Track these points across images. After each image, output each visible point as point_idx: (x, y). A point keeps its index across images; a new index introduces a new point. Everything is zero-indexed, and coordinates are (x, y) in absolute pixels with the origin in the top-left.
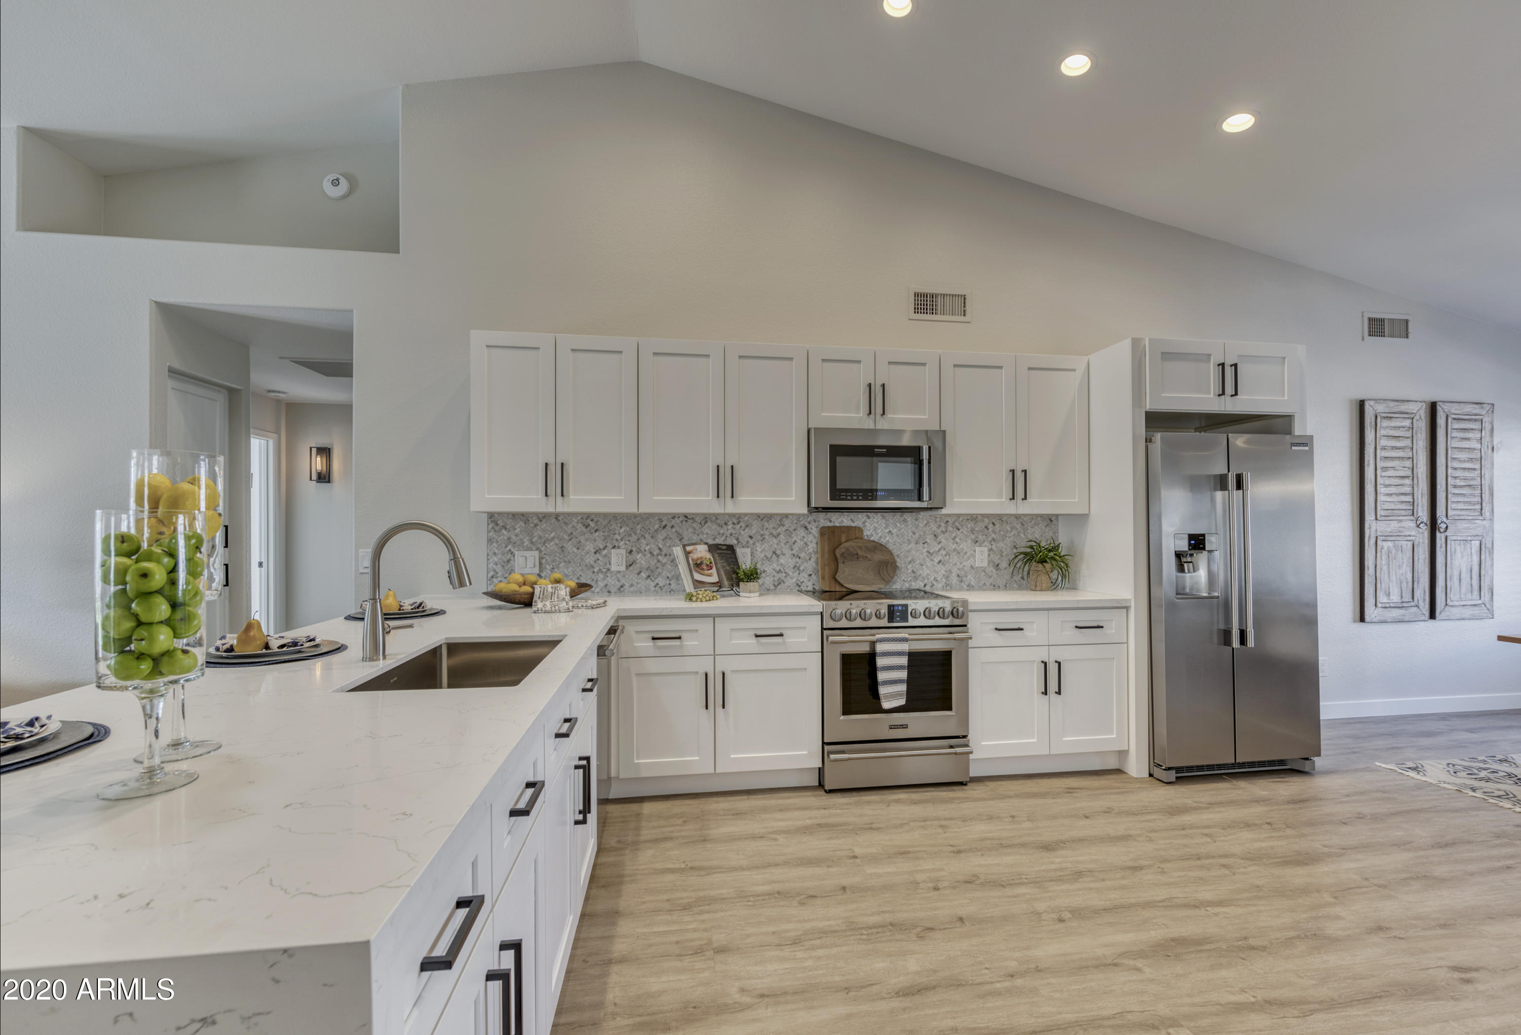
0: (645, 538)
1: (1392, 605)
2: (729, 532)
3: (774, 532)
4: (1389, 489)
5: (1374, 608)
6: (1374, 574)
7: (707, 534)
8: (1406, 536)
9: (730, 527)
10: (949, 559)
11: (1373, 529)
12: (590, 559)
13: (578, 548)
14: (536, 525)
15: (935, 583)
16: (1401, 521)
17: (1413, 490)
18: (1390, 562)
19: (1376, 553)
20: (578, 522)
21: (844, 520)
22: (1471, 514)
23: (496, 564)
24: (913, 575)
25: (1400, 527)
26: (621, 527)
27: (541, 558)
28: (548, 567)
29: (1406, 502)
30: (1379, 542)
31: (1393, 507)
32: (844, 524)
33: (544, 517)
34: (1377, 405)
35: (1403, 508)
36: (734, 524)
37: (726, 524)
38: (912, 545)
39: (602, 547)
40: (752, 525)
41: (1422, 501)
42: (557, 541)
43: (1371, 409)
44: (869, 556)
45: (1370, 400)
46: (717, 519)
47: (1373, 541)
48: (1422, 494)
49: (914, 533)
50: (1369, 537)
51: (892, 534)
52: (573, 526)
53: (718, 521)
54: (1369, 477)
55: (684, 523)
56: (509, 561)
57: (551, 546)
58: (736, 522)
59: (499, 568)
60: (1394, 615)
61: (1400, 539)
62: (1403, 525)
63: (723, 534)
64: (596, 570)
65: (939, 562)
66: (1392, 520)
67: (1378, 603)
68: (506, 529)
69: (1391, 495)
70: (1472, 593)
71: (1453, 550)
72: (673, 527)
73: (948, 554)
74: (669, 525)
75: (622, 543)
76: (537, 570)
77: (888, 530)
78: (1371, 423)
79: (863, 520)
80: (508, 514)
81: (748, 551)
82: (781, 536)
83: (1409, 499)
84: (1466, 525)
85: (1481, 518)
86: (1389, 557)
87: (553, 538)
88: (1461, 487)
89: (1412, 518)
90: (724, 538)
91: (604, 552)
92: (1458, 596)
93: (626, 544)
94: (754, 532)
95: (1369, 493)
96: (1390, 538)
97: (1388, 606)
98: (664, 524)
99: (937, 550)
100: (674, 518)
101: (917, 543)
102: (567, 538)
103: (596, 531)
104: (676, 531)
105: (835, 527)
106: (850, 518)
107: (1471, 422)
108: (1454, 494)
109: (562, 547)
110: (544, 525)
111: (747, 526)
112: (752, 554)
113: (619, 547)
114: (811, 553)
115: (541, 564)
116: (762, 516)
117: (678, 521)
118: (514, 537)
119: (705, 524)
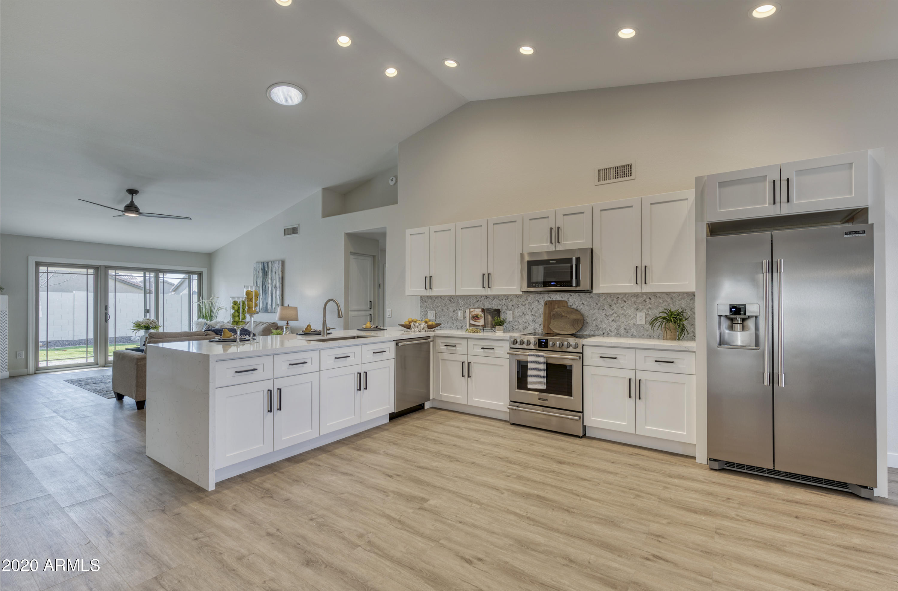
0: (471, 306)
2: (504, 303)
3: (523, 304)
7: (494, 304)
9: (504, 301)
10: (619, 319)
12: (451, 314)
13: (448, 310)
14: (434, 300)
15: (610, 332)
20: (447, 299)
21: (558, 297)
23: (422, 315)
24: (596, 327)
26: (462, 301)
27: (436, 314)
28: (438, 317)
32: (558, 299)
33: (437, 297)
36: (505, 299)
37: (502, 300)
38: (596, 311)
39: (455, 310)
40: (513, 300)
42: (441, 307)
44: (568, 316)
46: (498, 297)
49: (597, 304)
51: (584, 304)
52: (446, 301)
53: (499, 298)
55: (485, 299)
56: (426, 314)
57: (439, 309)
58: (506, 298)
59: (423, 317)
63: (501, 304)
64: (453, 319)
65: (613, 321)
68: (425, 302)
72: (481, 301)
73: (618, 316)
74: (480, 300)
75: (462, 308)
76: (434, 318)
77: (581, 303)
79: (568, 297)
80: (426, 296)
81: (511, 312)
82: (527, 305)
87: (440, 305)
90: (501, 306)
91: (456, 312)
93: (463, 308)
94: (514, 303)
98: (478, 299)
99: (611, 313)
100: (481, 297)
101: (599, 310)
102: (444, 305)
103: (454, 303)
104: (482, 303)
105: (553, 301)
106: (561, 296)
109: (442, 309)
110: (437, 301)
111: (511, 301)
112: (513, 314)
113: (461, 310)
114: (541, 314)
115: (436, 316)
116: (518, 296)
117: (483, 298)
118: (428, 305)
119: (494, 300)
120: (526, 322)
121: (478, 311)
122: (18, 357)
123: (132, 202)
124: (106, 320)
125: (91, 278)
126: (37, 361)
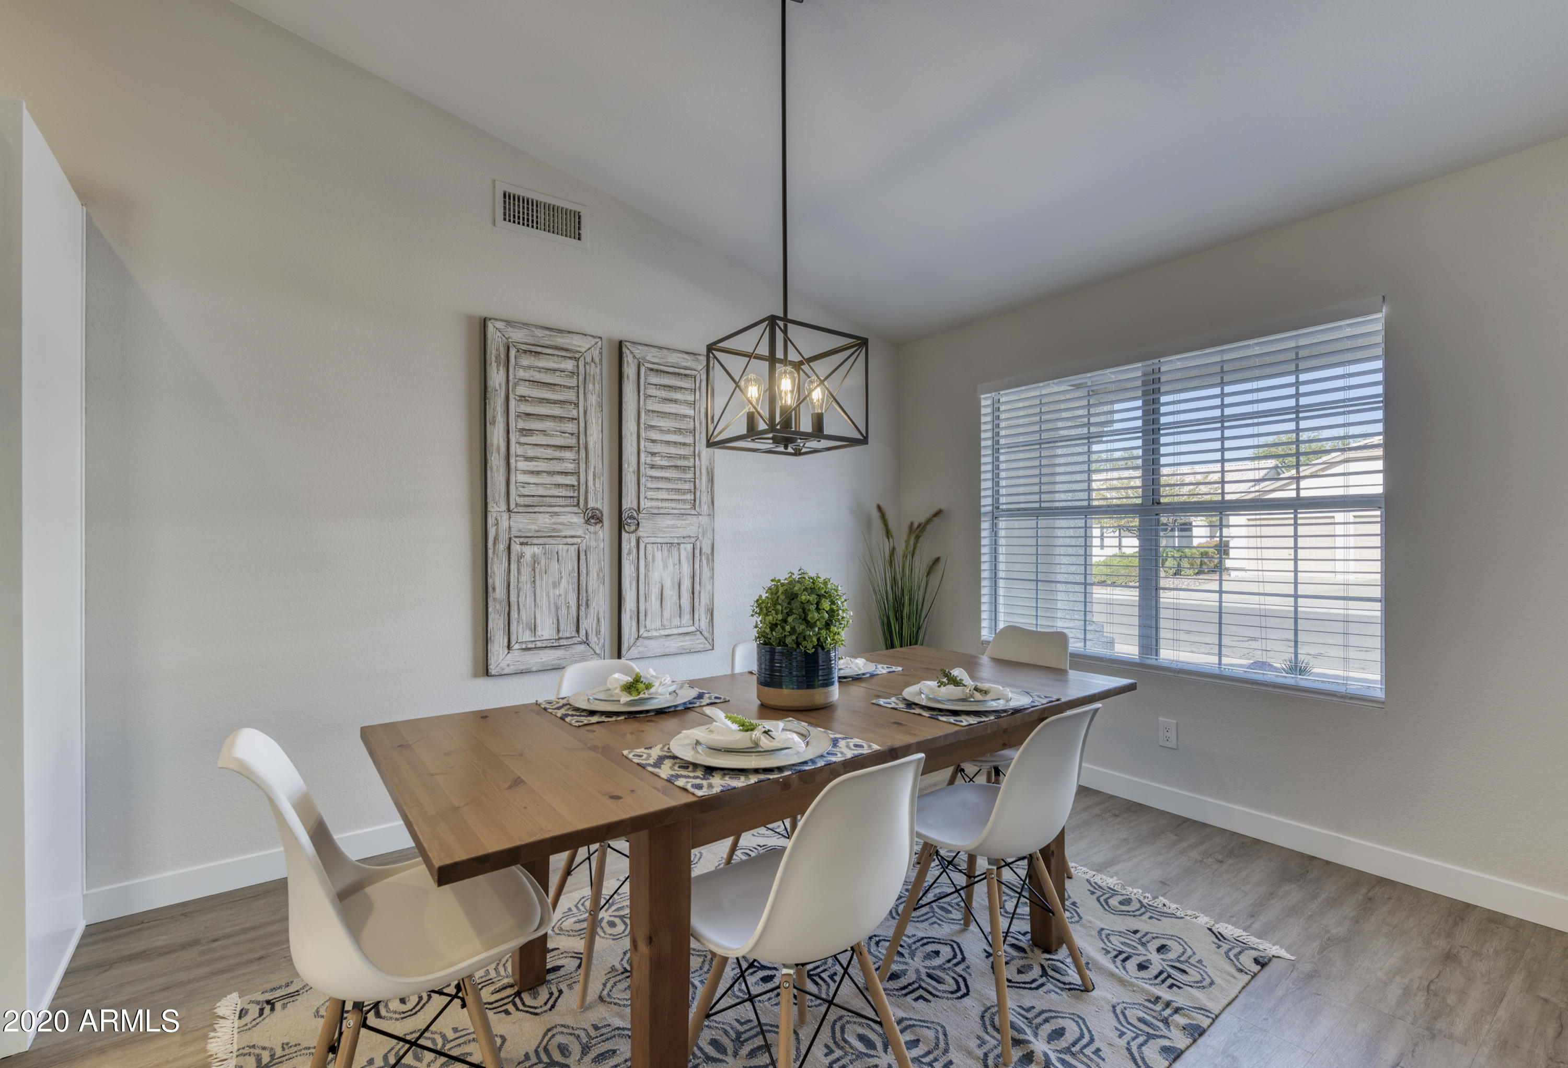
1: (539, 644)
4: (534, 463)
5: (506, 651)
6: (505, 597)
8: (566, 537)
11: (504, 524)
16: (556, 514)
17: (579, 468)
18: (537, 578)
19: (509, 564)
22: (678, 507)
25: (555, 523)
29: (567, 485)
30: (516, 548)
31: (541, 491)
34: (510, 329)
35: (560, 494)
41: (594, 484)
43: (499, 334)
45: (496, 319)
47: (502, 547)
48: (594, 475)
50: (496, 539)
54: (495, 442)
60: (543, 660)
61: (554, 542)
62: (559, 521)
66: (540, 513)
67: (513, 642)
69: (538, 473)
70: (680, 617)
71: (650, 557)
78: (498, 357)
83: (571, 480)
84: (672, 522)
85: (693, 512)
86: (534, 570)
88: (662, 467)
89: (575, 509)
92: (658, 623)
95: (495, 468)
96: (535, 541)
97: (533, 646)
107: (679, 378)
108: (651, 477)
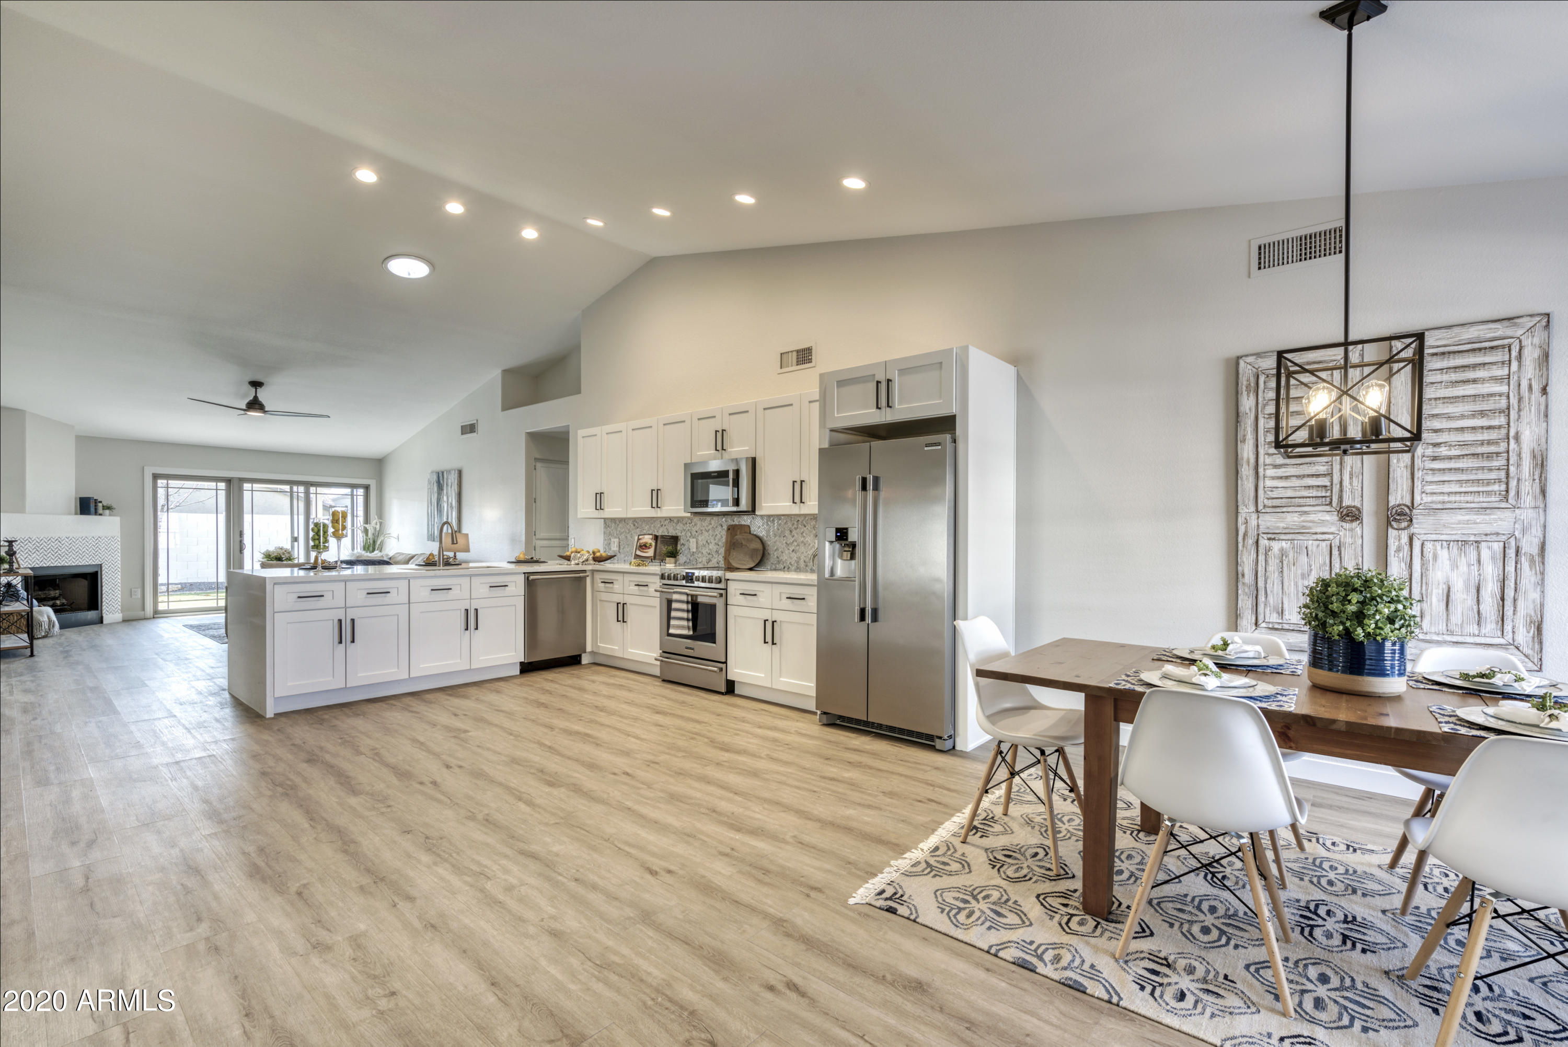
1: (1286, 627)
3: (707, 529)
4: (1283, 470)
5: (1254, 628)
6: (1253, 583)
8: (1316, 533)
11: (1253, 522)
14: (618, 525)
16: (1306, 513)
17: (1332, 469)
18: (1285, 569)
19: (1257, 556)
21: (741, 520)
22: (1476, 500)
24: (777, 558)
25: (1303, 521)
29: (1318, 486)
30: (1263, 542)
31: (1290, 493)
32: (740, 523)
33: (621, 521)
34: (1260, 360)
35: (1311, 495)
41: (1351, 484)
43: (1249, 367)
44: (747, 545)
45: (1247, 356)
46: (683, 520)
47: (1250, 541)
48: (1351, 474)
49: (778, 529)
50: (1245, 535)
51: (766, 530)
52: (630, 526)
54: (1245, 456)
57: (623, 536)
60: (1291, 641)
61: (1303, 538)
62: (1308, 519)
65: (793, 551)
66: (1288, 512)
67: (1260, 621)
68: (610, 527)
69: (1287, 478)
70: (1479, 624)
71: (1429, 555)
73: (798, 545)
77: (764, 527)
78: (1248, 386)
79: (751, 520)
81: (695, 540)
82: (710, 531)
83: (1325, 481)
84: (1467, 517)
85: (1503, 505)
86: (1282, 562)
87: (624, 532)
88: (1450, 458)
89: (1328, 508)
92: (1442, 627)
94: (698, 528)
95: (1244, 478)
96: (1283, 537)
97: (1280, 627)
99: (792, 542)
101: (780, 536)
102: (628, 532)
103: (637, 528)
105: (736, 525)
106: (744, 519)
107: (1478, 354)
108: (1432, 470)
110: (621, 525)
112: (697, 542)
118: (611, 531)
120: (709, 554)
121: (648, 539)
122: (133, 597)
123: (256, 397)
124: (241, 550)
125: (222, 495)
126: (155, 602)
